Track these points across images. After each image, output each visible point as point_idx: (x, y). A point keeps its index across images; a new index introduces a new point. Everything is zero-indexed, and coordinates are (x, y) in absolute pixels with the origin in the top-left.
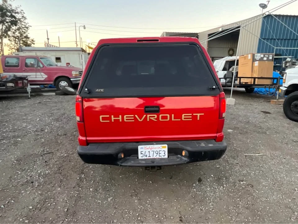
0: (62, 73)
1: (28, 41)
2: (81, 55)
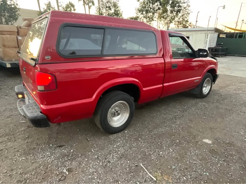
1: (187, 24)
2: (208, 35)
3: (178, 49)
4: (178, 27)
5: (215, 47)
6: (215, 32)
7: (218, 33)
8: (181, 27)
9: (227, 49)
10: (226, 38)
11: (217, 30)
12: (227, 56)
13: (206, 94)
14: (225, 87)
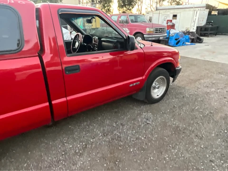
0: (139, 29)
2: (197, 12)
3: (156, 29)
4: (171, 5)
5: (204, 26)
6: (206, 9)
7: (208, 10)
8: (175, 5)
9: (218, 27)
10: (218, 15)
11: (208, 7)
12: (217, 35)
13: (157, 97)
14: (195, 81)
